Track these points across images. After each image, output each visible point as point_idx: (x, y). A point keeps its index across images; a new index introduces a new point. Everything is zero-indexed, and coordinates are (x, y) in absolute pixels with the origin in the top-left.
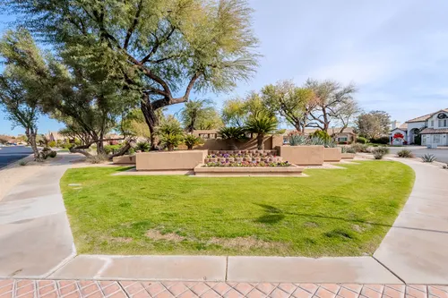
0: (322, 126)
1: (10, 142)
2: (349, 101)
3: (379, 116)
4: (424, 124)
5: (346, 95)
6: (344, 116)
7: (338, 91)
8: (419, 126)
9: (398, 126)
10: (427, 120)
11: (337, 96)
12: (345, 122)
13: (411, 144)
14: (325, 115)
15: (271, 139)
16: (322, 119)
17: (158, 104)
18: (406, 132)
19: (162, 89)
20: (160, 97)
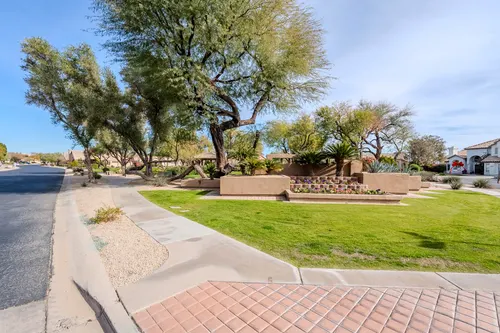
0: (375, 151)
1: (23, 160)
2: (405, 124)
3: (433, 141)
4: (485, 151)
5: (402, 118)
6: (397, 141)
7: (393, 114)
8: (481, 154)
9: (455, 152)
10: (490, 147)
11: (392, 119)
12: (400, 147)
13: (472, 173)
14: (378, 139)
15: (349, 165)
16: (374, 143)
17: (226, 126)
18: (466, 159)
19: (230, 110)
20: (229, 119)
